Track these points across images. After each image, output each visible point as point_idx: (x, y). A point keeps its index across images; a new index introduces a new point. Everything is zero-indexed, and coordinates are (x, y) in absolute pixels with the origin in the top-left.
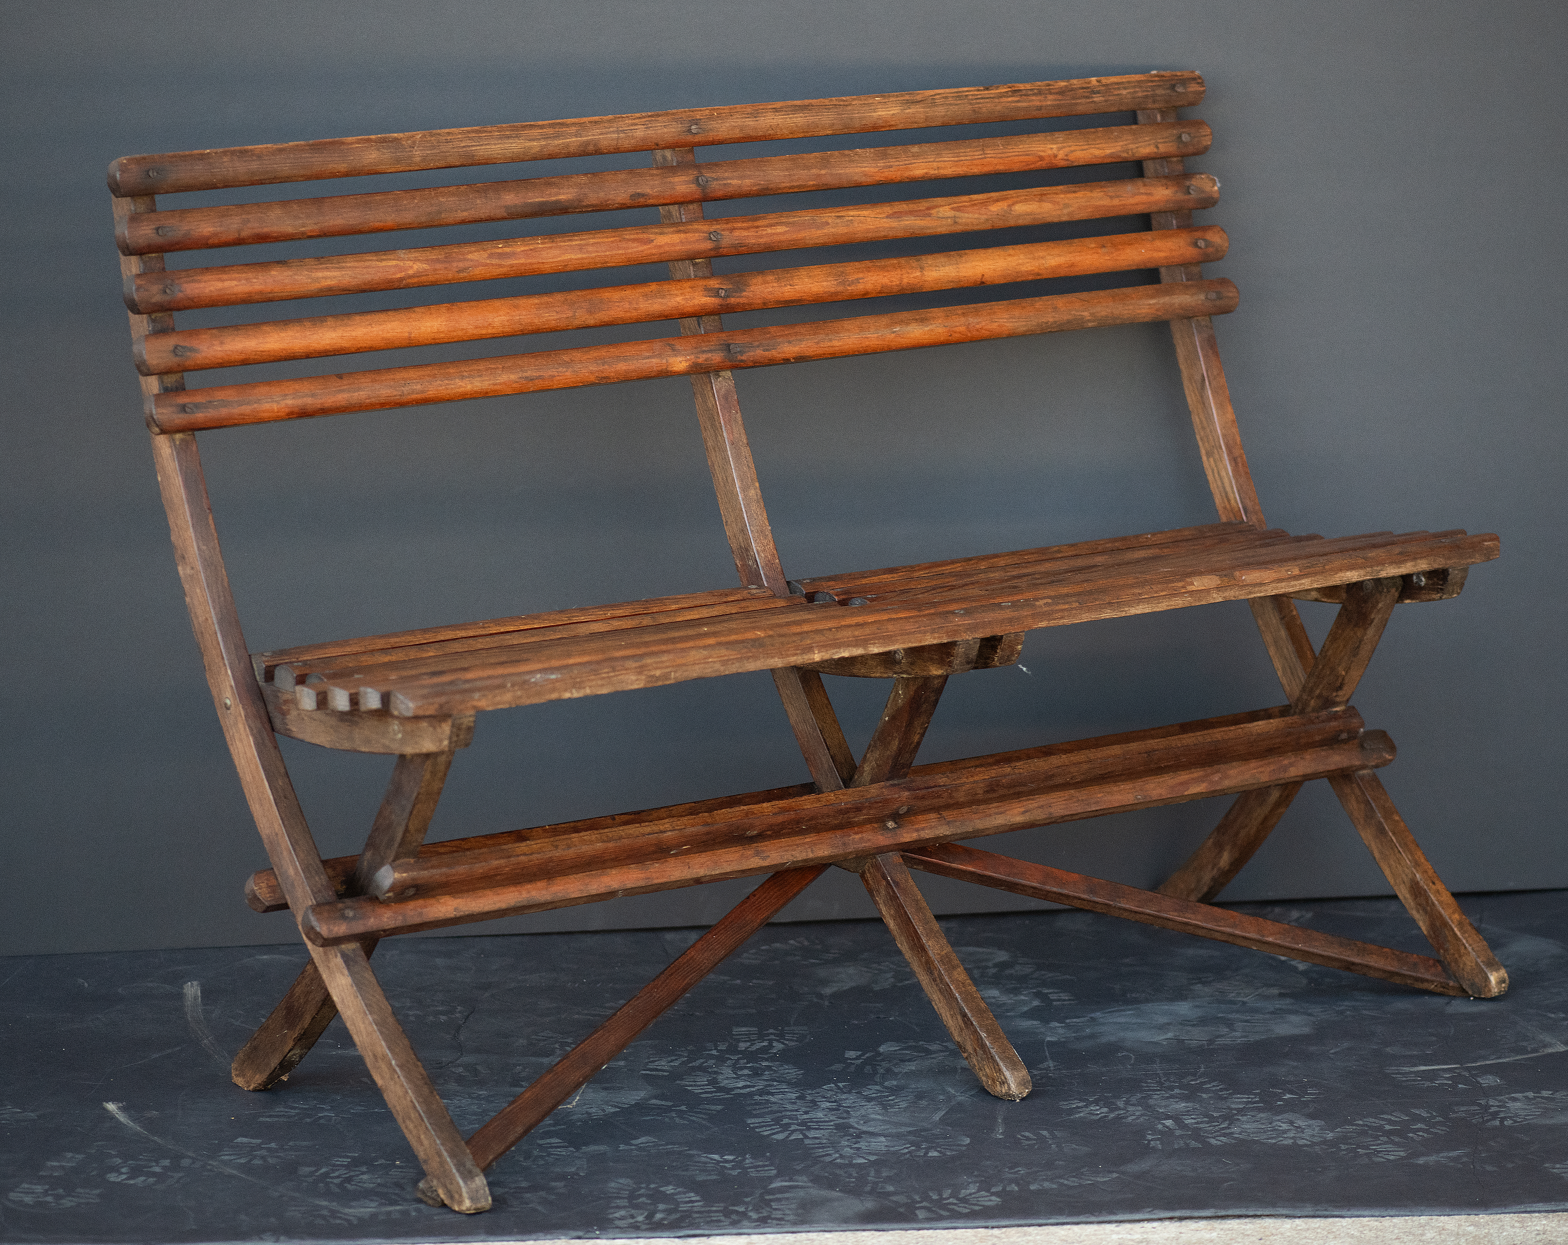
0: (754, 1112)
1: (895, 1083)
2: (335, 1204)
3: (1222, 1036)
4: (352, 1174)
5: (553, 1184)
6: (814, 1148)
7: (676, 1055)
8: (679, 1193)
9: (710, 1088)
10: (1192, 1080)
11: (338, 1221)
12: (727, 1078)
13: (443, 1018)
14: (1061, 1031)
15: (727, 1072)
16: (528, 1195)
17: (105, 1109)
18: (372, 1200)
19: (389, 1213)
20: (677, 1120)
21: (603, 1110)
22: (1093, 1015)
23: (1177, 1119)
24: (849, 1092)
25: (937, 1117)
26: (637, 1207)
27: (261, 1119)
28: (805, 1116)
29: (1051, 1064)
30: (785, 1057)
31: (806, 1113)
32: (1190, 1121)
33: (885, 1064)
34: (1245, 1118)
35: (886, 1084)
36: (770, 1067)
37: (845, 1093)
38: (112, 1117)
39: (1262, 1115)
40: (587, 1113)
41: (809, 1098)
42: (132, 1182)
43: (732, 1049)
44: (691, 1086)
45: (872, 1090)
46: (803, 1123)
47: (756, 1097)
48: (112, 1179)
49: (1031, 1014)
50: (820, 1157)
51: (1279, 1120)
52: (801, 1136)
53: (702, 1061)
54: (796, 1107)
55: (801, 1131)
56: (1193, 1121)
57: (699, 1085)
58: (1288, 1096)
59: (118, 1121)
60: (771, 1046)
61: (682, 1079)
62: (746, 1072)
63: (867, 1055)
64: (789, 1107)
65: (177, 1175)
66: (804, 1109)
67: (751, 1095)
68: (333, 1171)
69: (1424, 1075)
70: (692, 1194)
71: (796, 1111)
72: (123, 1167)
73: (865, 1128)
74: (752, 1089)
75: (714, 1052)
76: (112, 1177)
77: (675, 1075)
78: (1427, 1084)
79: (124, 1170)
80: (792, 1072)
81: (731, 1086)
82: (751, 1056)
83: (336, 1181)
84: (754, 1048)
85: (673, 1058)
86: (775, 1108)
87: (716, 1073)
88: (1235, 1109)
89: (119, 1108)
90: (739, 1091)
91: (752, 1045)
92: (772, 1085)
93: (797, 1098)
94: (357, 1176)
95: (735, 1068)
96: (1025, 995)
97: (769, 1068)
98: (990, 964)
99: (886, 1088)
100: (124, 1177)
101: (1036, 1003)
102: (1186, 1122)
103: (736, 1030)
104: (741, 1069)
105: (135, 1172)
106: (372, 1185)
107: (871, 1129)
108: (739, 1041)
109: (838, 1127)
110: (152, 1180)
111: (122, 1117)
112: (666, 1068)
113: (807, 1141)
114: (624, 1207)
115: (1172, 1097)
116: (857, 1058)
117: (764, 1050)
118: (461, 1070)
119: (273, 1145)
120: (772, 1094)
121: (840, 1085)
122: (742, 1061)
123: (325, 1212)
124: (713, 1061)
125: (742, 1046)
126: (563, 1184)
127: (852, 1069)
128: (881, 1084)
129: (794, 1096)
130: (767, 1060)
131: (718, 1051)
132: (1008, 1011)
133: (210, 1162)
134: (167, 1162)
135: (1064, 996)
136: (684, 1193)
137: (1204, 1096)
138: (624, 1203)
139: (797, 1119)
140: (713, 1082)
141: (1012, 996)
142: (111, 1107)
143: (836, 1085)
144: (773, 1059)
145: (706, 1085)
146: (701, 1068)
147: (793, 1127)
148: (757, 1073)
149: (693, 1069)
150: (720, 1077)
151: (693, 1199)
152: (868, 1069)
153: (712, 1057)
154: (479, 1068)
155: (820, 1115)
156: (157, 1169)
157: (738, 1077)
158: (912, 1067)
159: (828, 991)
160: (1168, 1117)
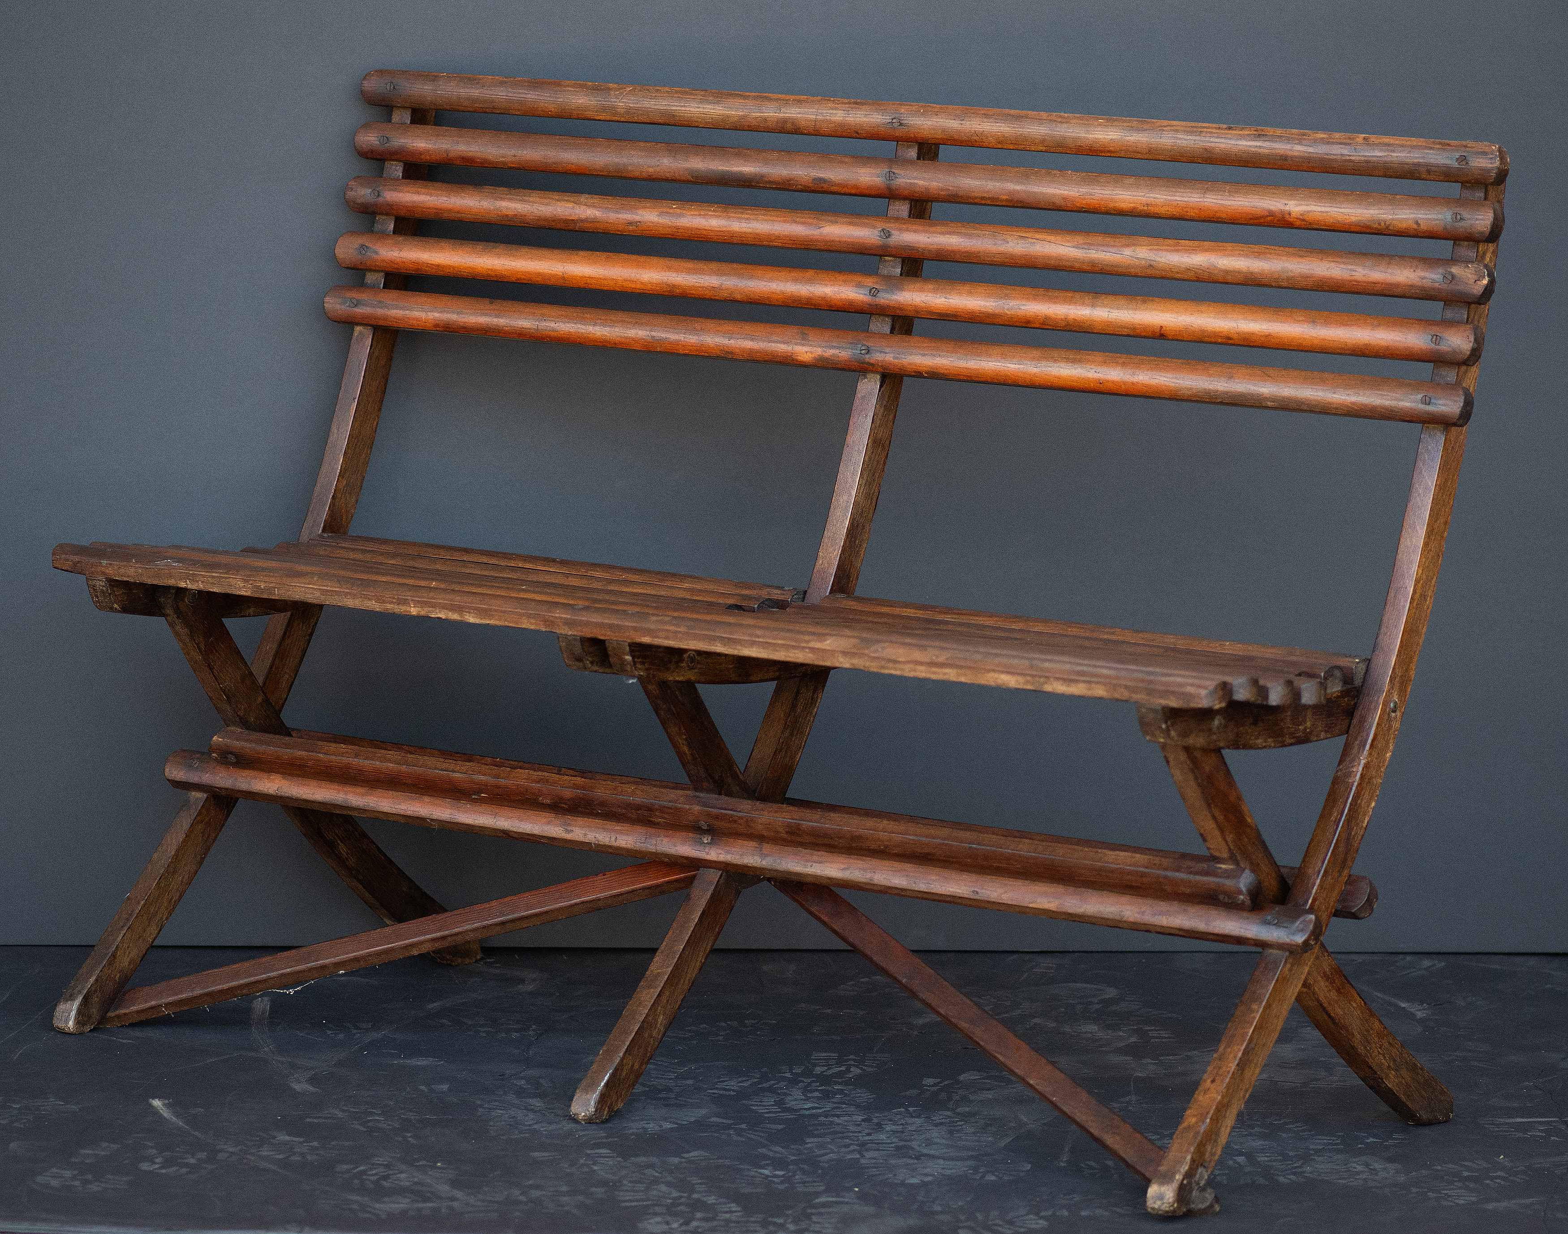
0: (816, 1132)
1: (967, 1109)
2: (366, 1199)
3: (1317, 1080)
4: (391, 1172)
5: (593, 1189)
6: (868, 1168)
7: (748, 1076)
8: (721, 1203)
9: (775, 1109)
10: (1276, 1120)
11: (366, 1215)
12: (796, 1100)
13: (515, 1035)
14: (1152, 1067)
15: (797, 1093)
16: (566, 1198)
17: (151, 1105)
18: (405, 1197)
19: (419, 1210)
20: (735, 1138)
21: (661, 1126)
22: (1189, 1054)
23: (1250, 1156)
24: (918, 1117)
25: (1003, 1143)
26: (674, 1214)
27: (308, 1120)
28: (867, 1138)
29: (1134, 1098)
30: (860, 1082)
31: (869, 1134)
32: (1263, 1159)
33: (961, 1092)
34: (1321, 1158)
35: (959, 1110)
36: (842, 1090)
37: (914, 1117)
38: (155, 1112)
39: (1339, 1156)
40: (643, 1128)
41: (875, 1120)
42: (163, 1171)
43: (808, 1073)
44: (757, 1105)
45: (940, 1116)
46: (863, 1145)
47: (822, 1119)
48: (143, 1168)
49: (1125, 1051)
50: (873, 1176)
51: (1354, 1162)
52: (858, 1156)
53: (773, 1082)
54: (859, 1129)
55: (860, 1153)
56: (1266, 1159)
57: (765, 1105)
58: (1371, 1140)
59: (161, 1116)
60: (848, 1071)
61: (749, 1099)
62: (816, 1094)
63: (946, 1083)
64: (852, 1128)
65: (210, 1167)
66: (867, 1131)
67: (816, 1116)
68: (371, 1169)
69: (1519, 1127)
70: (733, 1205)
71: (859, 1132)
72: (157, 1158)
73: (925, 1151)
74: (819, 1111)
75: (788, 1075)
76: (145, 1166)
77: (743, 1094)
78: (1520, 1135)
79: (158, 1160)
80: (863, 1096)
81: (798, 1107)
82: (824, 1080)
83: (372, 1178)
84: (830, 1072)
85: (744, 1079)
86: (838, 1129)
87: (785, 1094)
88: (1313, 1149)
89: (164, 1105)
90: (805, 1112)
91: (829, 1069)
92: (840, 1108)
93: (863, 1120)
94: (395, 1174)
95: (806, 1090)
96: (1123, 1031)
97: (841, 1092)
98: (1095, 1000)
99: (959, 1114)
100: (157, 1166)
101: (1133, 1040)
102: (1259, 1159)
103: (815, 1055)
104: (812, 1091)
105: (167, 1163)
106: (408, 1183)
107: (932, 1152)
108: (816, 1065)
109: (898, 1148)
110: (184, 1170)
111: (166, 1113)
112: (735, 1088)
113: (863, 1161)
114: (661, 1214)
115: (1251, 1135)
116: (935, 1085)
117: (840, 1074)
118: (523, 1082)
119: (315, 1144)
120: (838, 1116)
121: (911, 1109)
122: (814, 1084)
123: (355, 1206)
124: (785, 1083)
125: (818, 1070)
126: (603, 1190)
127: (927, 1095)
128: (953, 1110)
129: (860, 1118)
130: (840, 1084)
131: (792, 1074)
132: (1101, 1046)
133: (248, 1157)
134: (203, 1155)
135: (1164, 1034)
136: (725, 1203)
137: (1284, 1135)
138: (662, 1210)
139: (858, 1140)
140: (780, 1103)
141: (1110, 1031)
142: (156, 1103)
143: (907, 1110)
144: (846, 1083)
145: (773, 1105)
146: (771, 1090)
147: (852, 1148)
148: (826, 1095)
149: (763, 1090)
150: (789, 1098)
151: (734, 1209)
152: (943, 1095)
153: (784, 1079)
154: (542, 1081)
155: (883, 1137)
156: (192, 1161)
157: (807, 1099)
158: (990, 1095)
159: (920, 1021)
160: (1241, 1154)
